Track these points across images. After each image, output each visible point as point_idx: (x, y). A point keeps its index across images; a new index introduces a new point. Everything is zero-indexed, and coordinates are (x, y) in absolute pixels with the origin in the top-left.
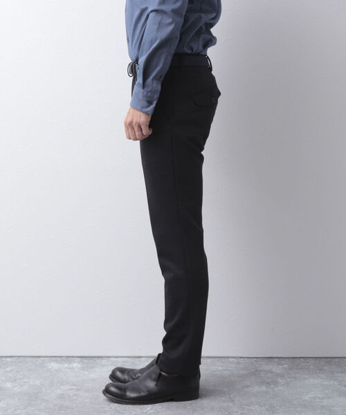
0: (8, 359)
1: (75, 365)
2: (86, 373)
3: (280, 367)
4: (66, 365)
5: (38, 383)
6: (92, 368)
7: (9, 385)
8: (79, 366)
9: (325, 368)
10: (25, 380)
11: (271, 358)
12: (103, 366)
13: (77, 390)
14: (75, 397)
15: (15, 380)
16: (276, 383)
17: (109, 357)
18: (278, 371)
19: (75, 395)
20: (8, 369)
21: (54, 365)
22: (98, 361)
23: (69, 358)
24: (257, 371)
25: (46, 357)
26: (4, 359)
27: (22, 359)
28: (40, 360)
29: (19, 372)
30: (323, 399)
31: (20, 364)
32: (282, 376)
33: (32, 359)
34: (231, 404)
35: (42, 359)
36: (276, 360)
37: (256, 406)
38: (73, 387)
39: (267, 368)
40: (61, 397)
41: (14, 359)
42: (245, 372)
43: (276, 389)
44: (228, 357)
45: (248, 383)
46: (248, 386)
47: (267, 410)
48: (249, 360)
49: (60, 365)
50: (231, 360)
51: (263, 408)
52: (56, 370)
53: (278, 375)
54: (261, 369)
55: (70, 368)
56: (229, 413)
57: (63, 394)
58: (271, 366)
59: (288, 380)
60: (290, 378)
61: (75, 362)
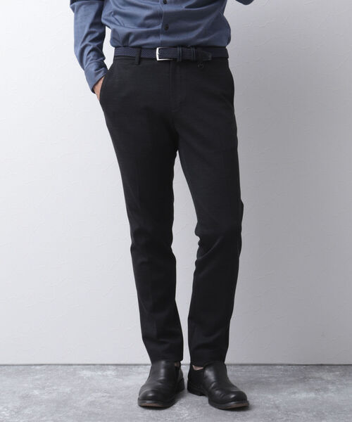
0: (38, 367)
1: (109, 373)
2: (120, 380)
3: (331, 374)
4: (99, 373)
5: (68, 390)
6: (127, 375)
7: (36, 392)
8: (113, 373)
10: (55, 388)
11: (322, 365)
12: (139, 373)
13: (110, 397)
14: (107, 404)
15: (44, 388)
16: (326, 390)
18: (329, 379)
19: (107, 402)
20: (37, 377)
21: (86, 373)
22: (134, 369)
23: (103, 366)
24: (306, 378)
25: (79, 365)
26: (33, 367)
27: (53, 367)
28: (71, 369)
29: (48, 379)
31: (49, 372)
32: (333, 383)
33: (63, 367)
34: (276, 411)
35: (74, 367)
36: (327, 367)
37: (303, 413)
38: (105, 394)
40: (92, 404)
41: (44, 367)
43: (325, 396)
44: (275, 365)
45: (296, 390)
46: (295, 393)
47: (315, 416)
48: (298, 367)
49: (93, 373)
50: (278, 367)
51: (311, 415)
52: (88, 378)
53: (328, 382)
54: (310, 376)
55: (103, 375)
56: (273, 420)
57: (94, 401)
58: (321, 374)
59: (339, 386)
60: (342, 385)
61: (109, 370)
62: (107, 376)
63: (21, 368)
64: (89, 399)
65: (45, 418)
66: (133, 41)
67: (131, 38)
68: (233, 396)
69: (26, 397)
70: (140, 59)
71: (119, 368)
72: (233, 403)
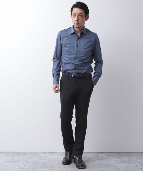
0: (29, 153)
1: (47, 154)
2: (50, 157)
4: (45, 154)
5: (37, 159)
6: (52, 155)
7: (29, 160)
8: (49, 155)
9: (118, 155)
10: (34, 159)
15: (31, 159)
16: (103, 160)
17: (57, 152)
18: (104, 156)
19: (47, 163)
20: (29, 155)
21: (42, 155)
22: (54, 153)
23: (46, 152)
24: (98, 156)
29: (32, 156)
30: (115, 164)
31: (32, 154)
32: (105, 158)
33: (36, 153)
35: (38, 153)
38: (47, 161)
39: (101, 155)
40: (43, 163)
42: (95, 156)
44: (91, 152)
49: (43, 154)
50: (91, 153)
53: (104, 157)
60: (107, 158)
62: (47, 155)
63: (25, 153)
64: (43, 162)
65: (32, 167)
66: (67, 71)
67: (66, 71)
68: (81, 165)
69: (26, 161)
70: (68, 76)
71: (50, 153)
72: (80, 167)
